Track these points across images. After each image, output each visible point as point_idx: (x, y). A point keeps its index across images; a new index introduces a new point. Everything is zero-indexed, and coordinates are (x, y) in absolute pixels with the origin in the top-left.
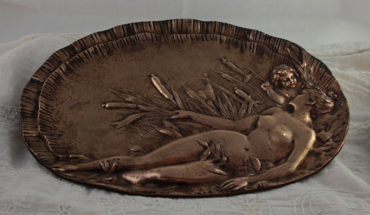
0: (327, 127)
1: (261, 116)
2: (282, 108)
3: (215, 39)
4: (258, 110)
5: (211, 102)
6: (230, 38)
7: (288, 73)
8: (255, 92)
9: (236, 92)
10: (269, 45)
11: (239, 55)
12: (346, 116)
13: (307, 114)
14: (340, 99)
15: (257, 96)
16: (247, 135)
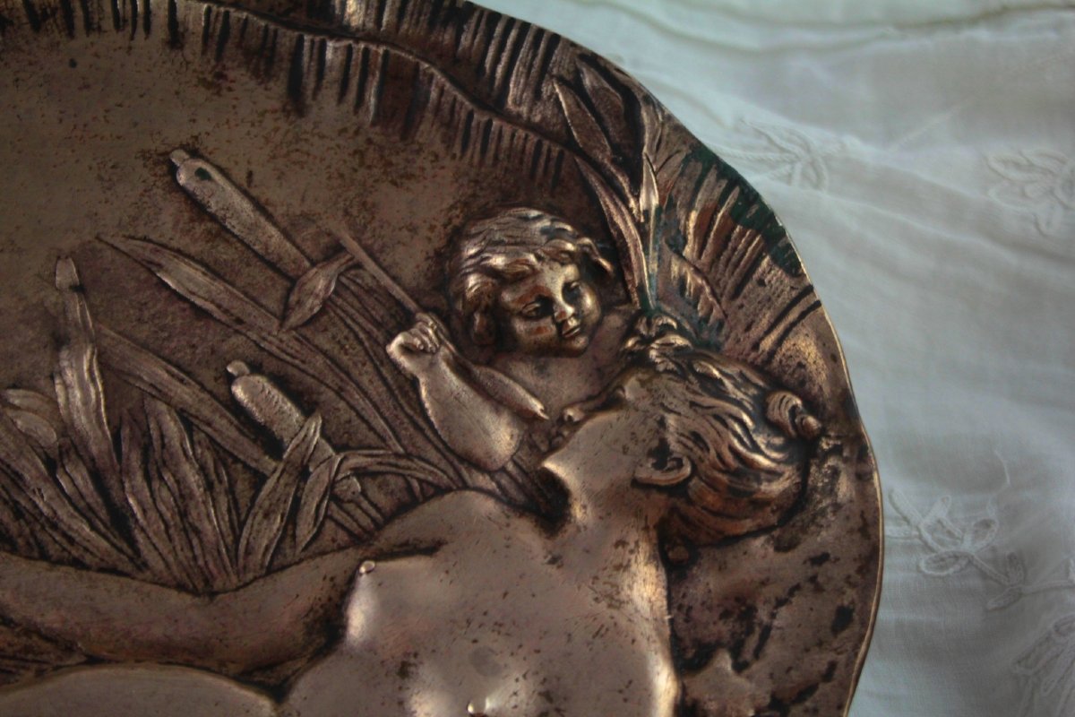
0: (750, 631)
1: (373, 564)
2: (502, 497)
3: (140, 22)
4: (356, 521)
5: (81, 477)
6: (227, 14)
7: (546, 268)
8: (351, 387)
9: (239, 391)
10: (453, 62)
11: (276, 130)
12: (860, 571)
13: (637, 543)
14: (836, 451)
15: (356, 421)
16: (278, 693)
